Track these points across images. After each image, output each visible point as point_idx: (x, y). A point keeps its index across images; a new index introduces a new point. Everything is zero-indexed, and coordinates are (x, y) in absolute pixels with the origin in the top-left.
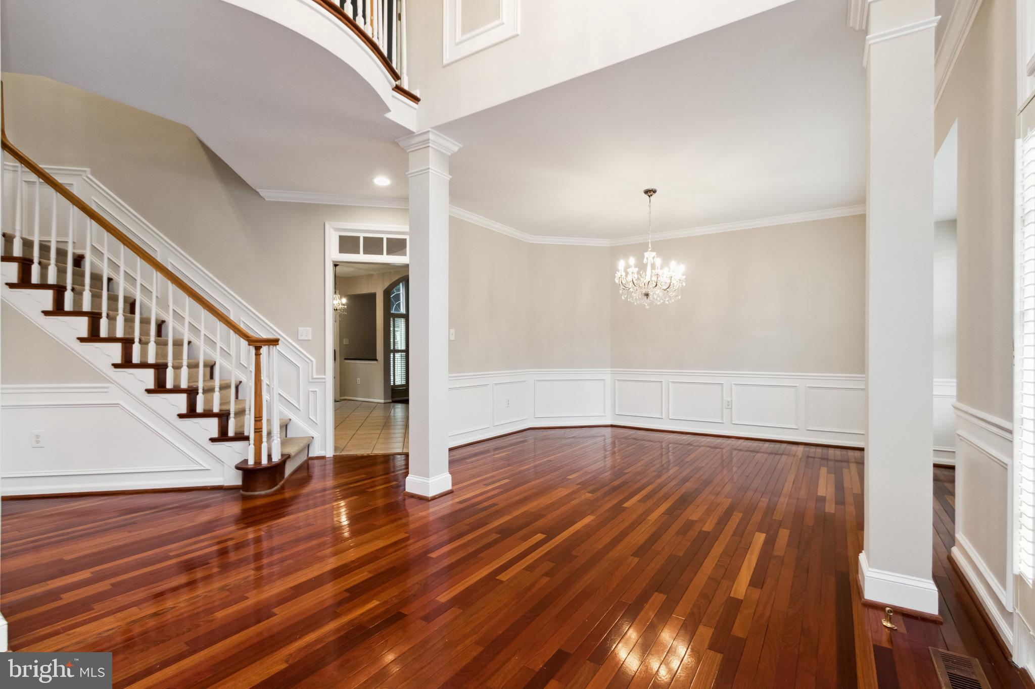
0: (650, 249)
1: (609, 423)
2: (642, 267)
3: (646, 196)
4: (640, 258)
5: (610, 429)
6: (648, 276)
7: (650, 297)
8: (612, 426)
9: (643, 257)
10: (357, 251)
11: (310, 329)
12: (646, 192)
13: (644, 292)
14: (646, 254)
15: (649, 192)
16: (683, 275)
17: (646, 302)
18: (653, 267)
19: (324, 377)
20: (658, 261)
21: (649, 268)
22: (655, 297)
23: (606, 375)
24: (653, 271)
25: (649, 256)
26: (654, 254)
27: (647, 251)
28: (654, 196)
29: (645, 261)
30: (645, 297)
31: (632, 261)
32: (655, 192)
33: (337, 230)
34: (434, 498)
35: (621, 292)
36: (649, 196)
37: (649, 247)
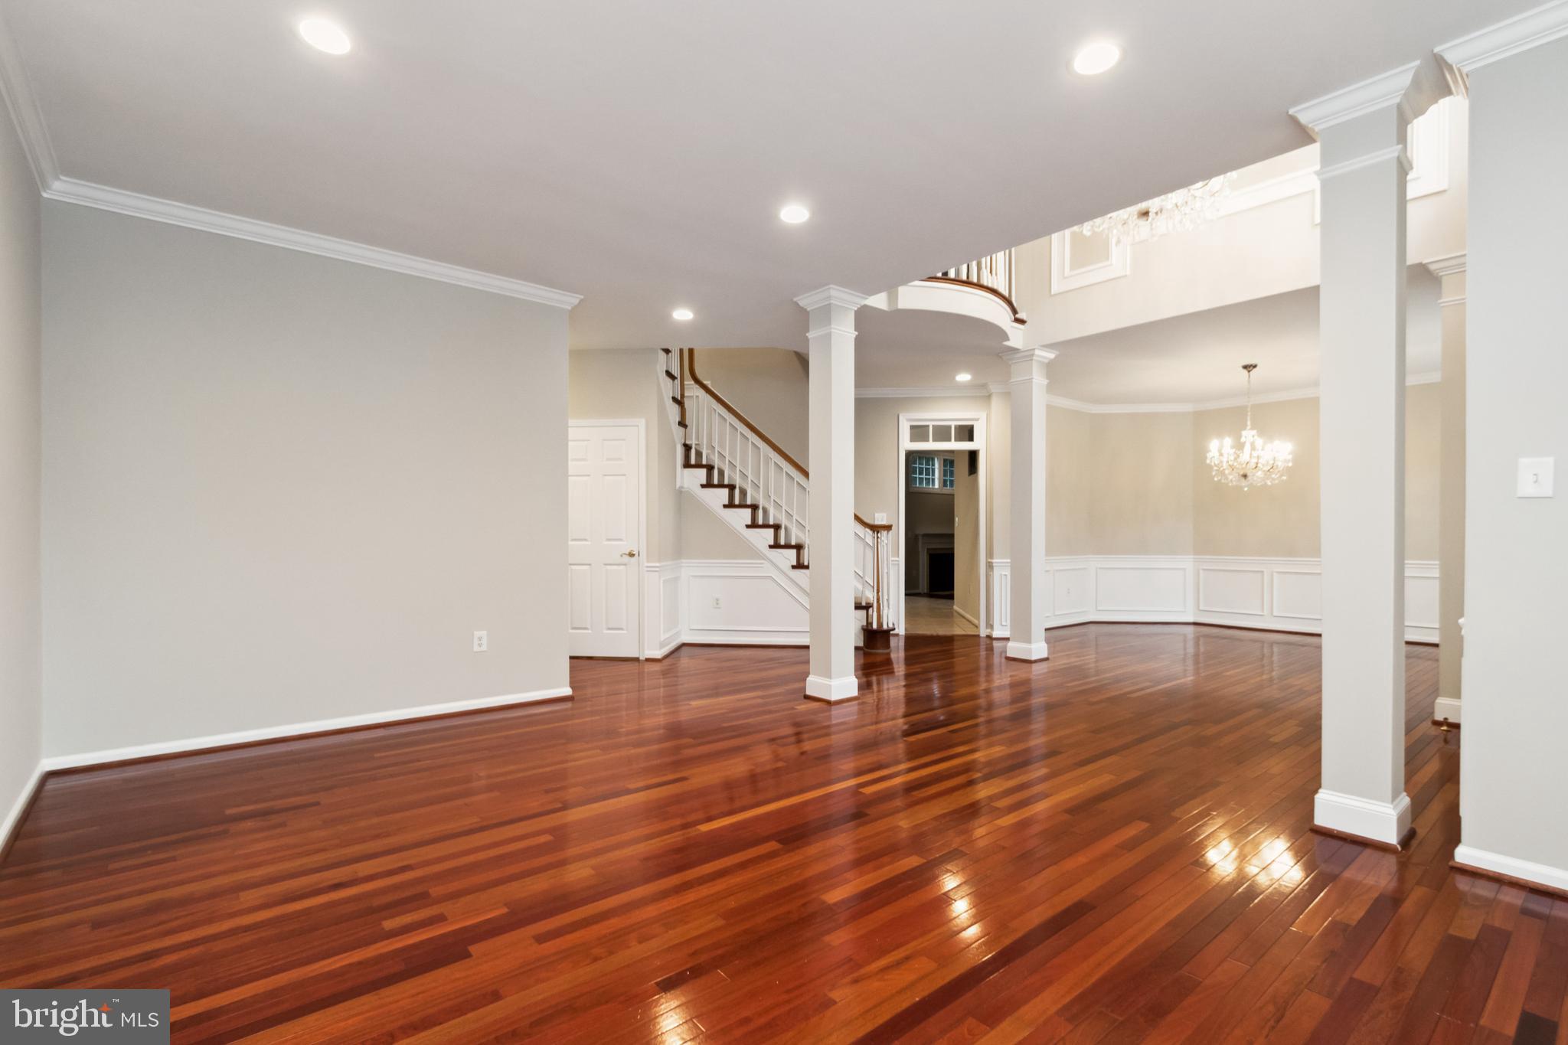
0: (1249, 427)
1: (1191, 620)
2: (1239, 446)
3: (1245, 372)
4: (1238, 437)
5: (1191, 628)
6: (1245, 456)
7: (1249, 478)
8: (1195, 624)
9: (1241, 437)
10: (926, 440)
11: (885, 515)
12: (1245, 367)
13: (1242, 473)
14: (1244, 433)
15: (1248, 368)
16: (1289, 454)
17: (1244, 482)
18: (1253, 448)
19: (897, 559)
20: (1259, 442)
21: (1247, 448)
22: (1255, 479)
23: (1187, 563)
24: (1253, 452)
25: (1248, 435)
26: (1254, 432)
27: (1245, 429)
28: (1255, 370)
29: (1243, 439)
30: (1243, 479)
31: (1228, 441)
32: (1255, 366)
33: (908, 420)
34: (1036, 661)
35: (1214, 473)
36: (1249, 371)
37: (1246, 425)
